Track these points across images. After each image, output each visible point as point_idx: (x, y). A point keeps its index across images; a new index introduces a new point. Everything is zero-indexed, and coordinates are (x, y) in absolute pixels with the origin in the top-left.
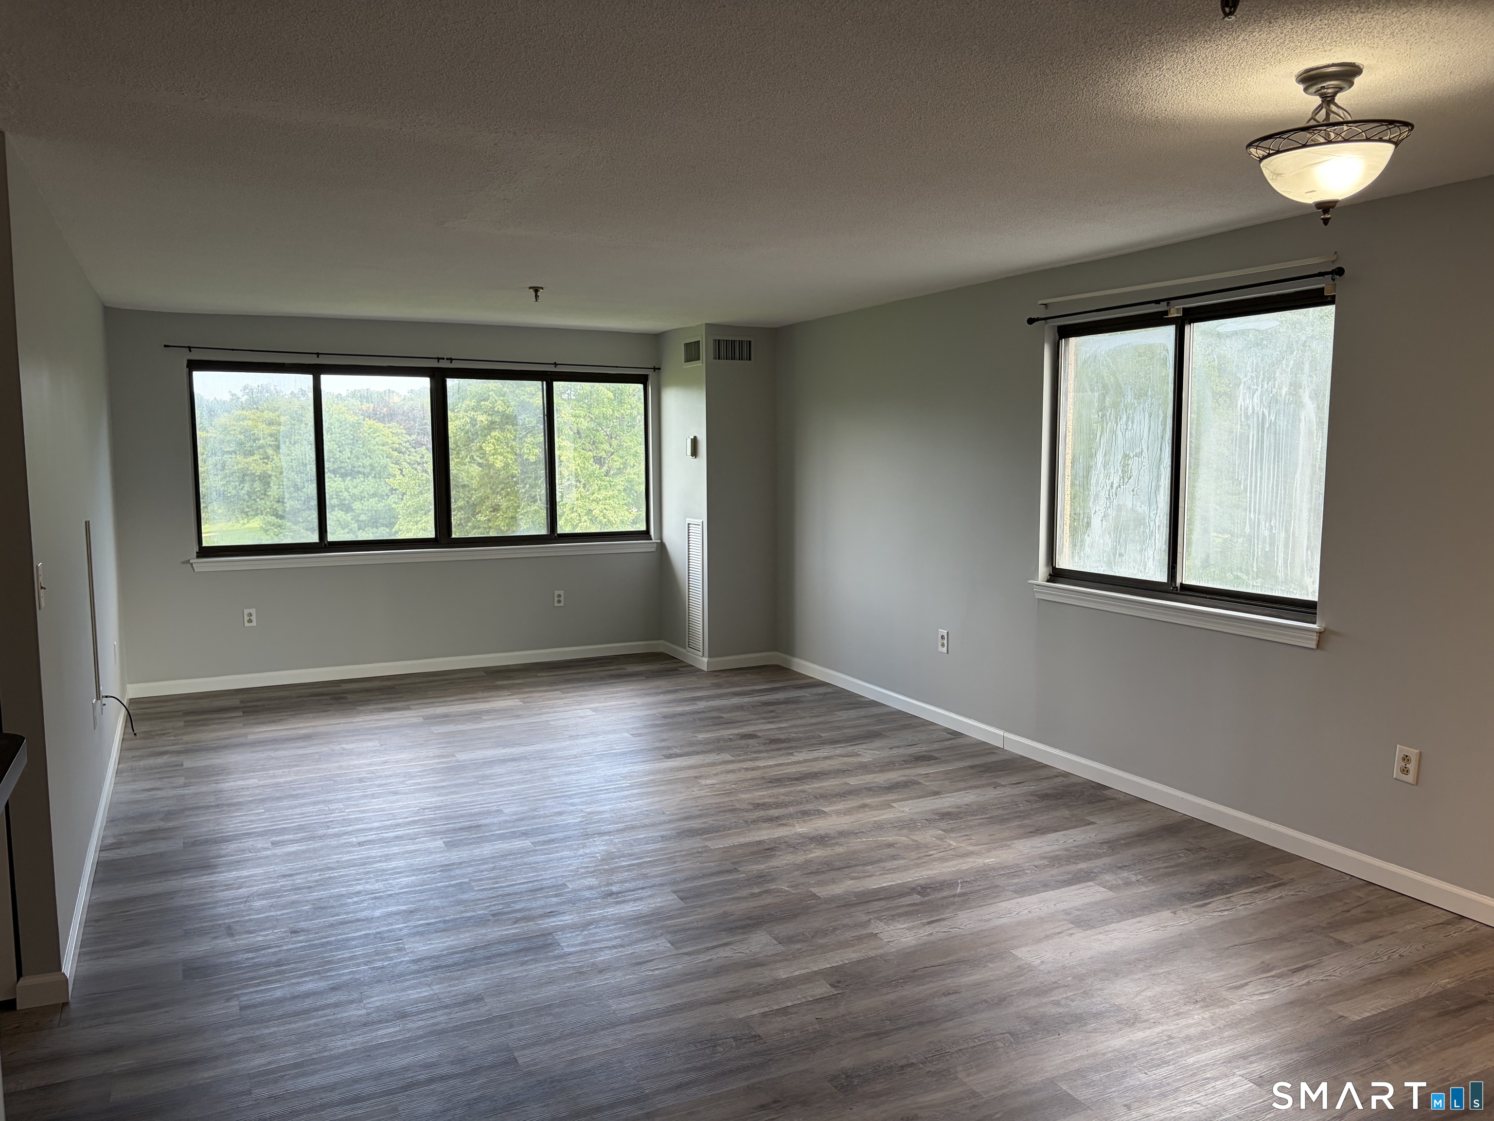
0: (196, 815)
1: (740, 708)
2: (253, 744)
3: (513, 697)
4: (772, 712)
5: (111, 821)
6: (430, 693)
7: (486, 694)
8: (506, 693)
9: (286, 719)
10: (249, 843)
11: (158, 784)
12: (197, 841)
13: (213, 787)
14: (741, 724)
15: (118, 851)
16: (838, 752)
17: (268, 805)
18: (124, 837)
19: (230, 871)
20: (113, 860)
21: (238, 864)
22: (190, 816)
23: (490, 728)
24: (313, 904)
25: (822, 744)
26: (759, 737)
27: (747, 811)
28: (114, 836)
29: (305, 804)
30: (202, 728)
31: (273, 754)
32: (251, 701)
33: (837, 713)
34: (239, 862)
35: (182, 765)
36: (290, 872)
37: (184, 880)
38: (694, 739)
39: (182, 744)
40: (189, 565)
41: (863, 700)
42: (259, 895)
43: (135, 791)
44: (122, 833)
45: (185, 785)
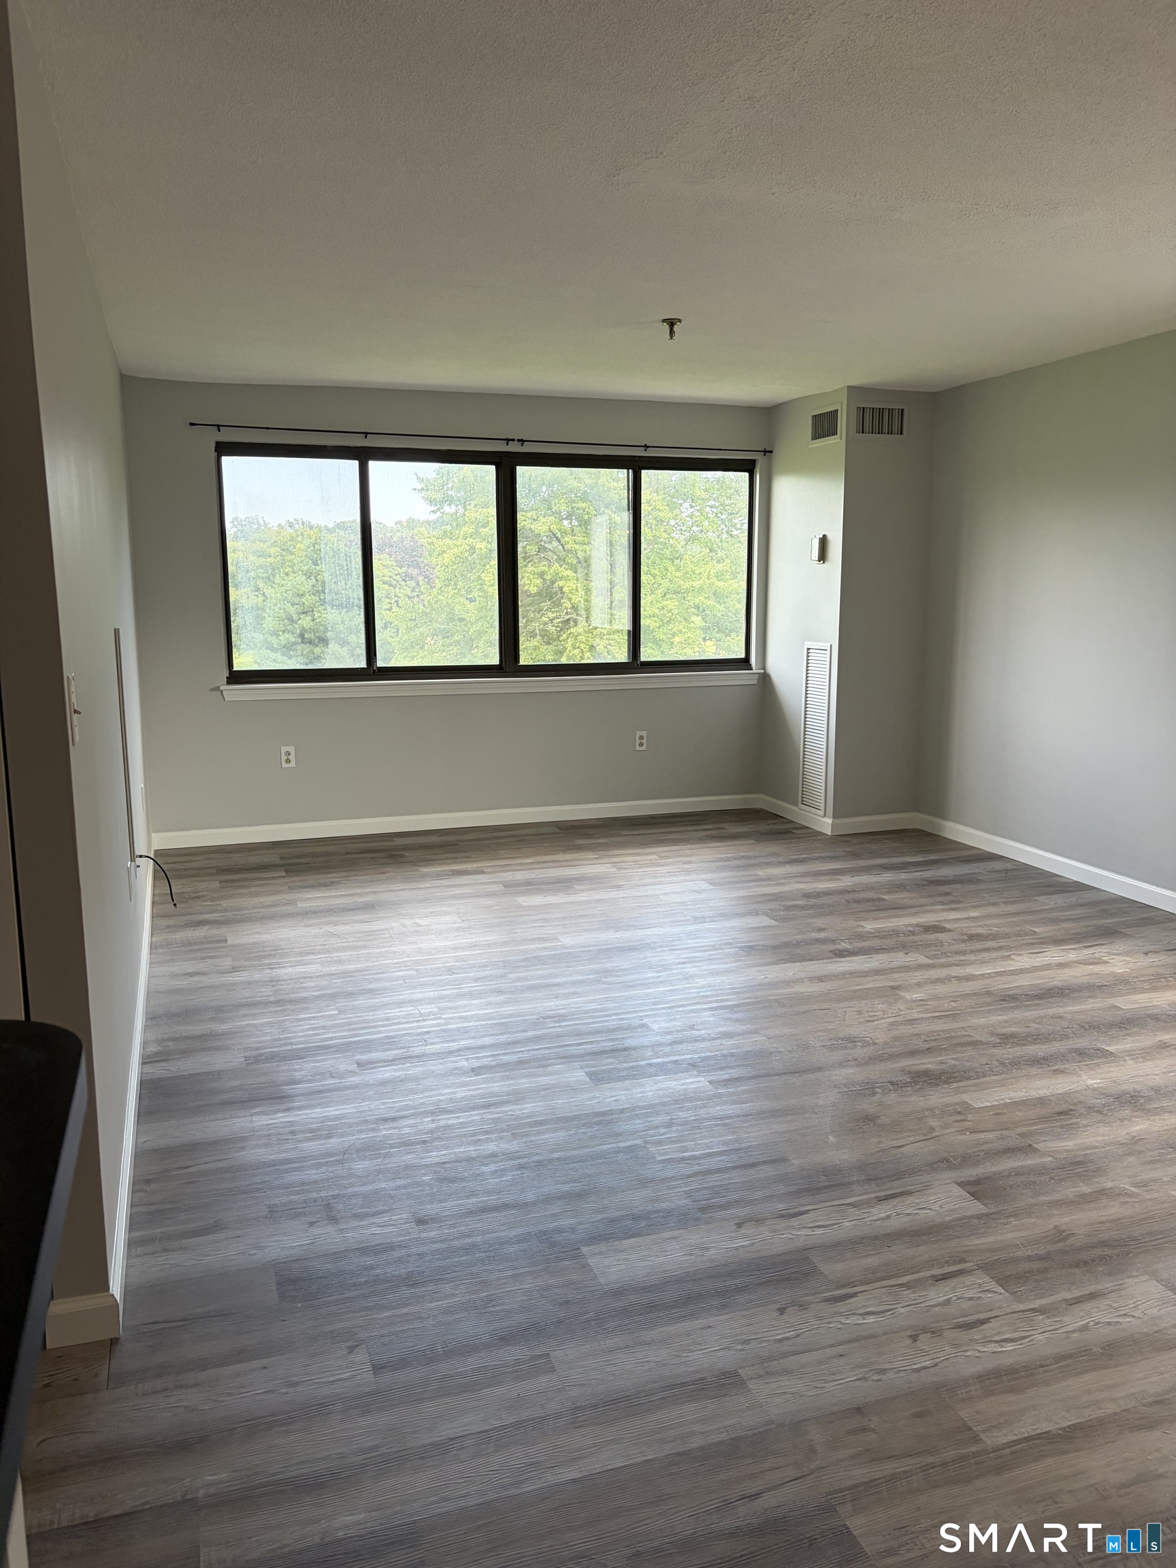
0: (254, 1015)
1: (901, 887)
2: (306, 914)
3: (603, 861)
4: (947, 894)
5: (151, 1019)
6: (502, 852)
7: (569, 856)
8: (590, 855)
9: (338, 882)
10: (327, 1062)
11: (200, 966)
12: (261, 1055)
13: (267, 974)
14: (914, 910)
15: (164, 1064)
16: (1072, 956)
17: (341, 1003)
18: (169, 1044)
19: (311, 1107)
20: (160, 1080)
21: (320, 1095)
22: (245, 1015)
23: (589, 902)
24: (436, 1172)
25: (1042, 943)
26: (949, 931)
27: (995, 1046)
28: (158, 1042)
29: (386, 1005)
30: (240, 891)
31: (331, 929)
32: (293, 858)
33: (1038, 898)
34: (320, 1092)
35: (226, 941)
36: (393, 1114)
37: (254, 1118)
38: (860, 929)
39: (221, 911)
40: (219, 693)
41: (1064, 880)
42: (358, 1151)
43: (175, 976)
44: (166, 1036)
45: (234, 969)
